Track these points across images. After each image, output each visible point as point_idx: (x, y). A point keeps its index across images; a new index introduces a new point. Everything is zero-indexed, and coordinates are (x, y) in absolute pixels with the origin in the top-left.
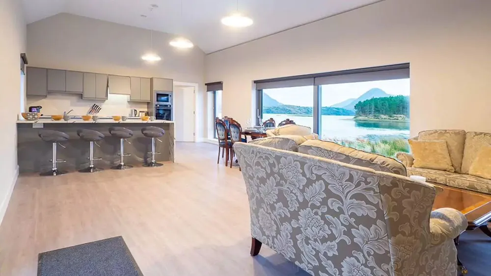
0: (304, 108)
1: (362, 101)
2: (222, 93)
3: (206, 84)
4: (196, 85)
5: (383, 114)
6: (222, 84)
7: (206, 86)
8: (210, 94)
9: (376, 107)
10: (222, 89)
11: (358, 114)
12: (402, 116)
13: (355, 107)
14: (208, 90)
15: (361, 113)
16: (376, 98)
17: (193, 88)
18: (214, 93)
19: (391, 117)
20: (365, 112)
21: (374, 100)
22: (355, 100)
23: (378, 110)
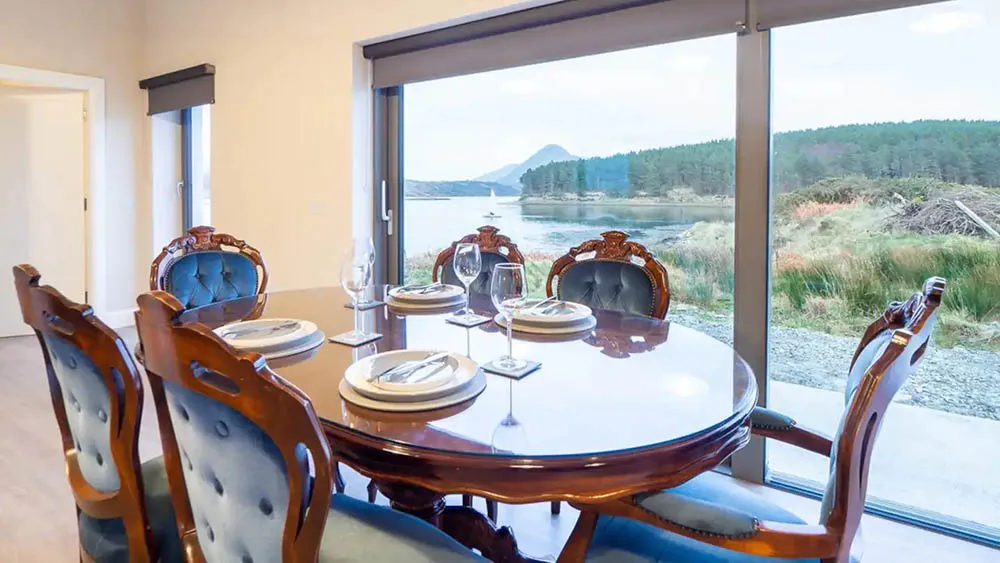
0: (427, 184)
1: (533, 169)
2: (212, 113)
3: (143, 84)
4: (96, 87)
5: (568, 191)
6: (212, 74)
7: (146, 93)
8: (163, 126)
9: (557, 178)
10: (210, 98)
11: (526, 193)
12: (599, 193)
13: (521, 179)
14: (153, 110)
15: (531, 190)
16: (557, 163)
17: (79, 97)
18: (184, 120)
19: (581, 195)
20: (538, 189)
21: (554, 166)
22: (518, 167)
23: (561, 186)
